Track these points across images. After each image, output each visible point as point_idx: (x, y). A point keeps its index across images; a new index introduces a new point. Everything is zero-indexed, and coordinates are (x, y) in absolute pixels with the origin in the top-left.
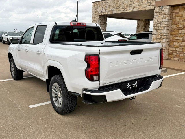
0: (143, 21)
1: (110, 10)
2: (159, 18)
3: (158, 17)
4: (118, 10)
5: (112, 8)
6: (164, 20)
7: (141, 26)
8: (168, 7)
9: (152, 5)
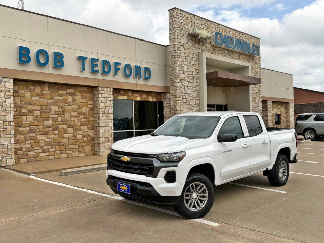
6: (7, 101)
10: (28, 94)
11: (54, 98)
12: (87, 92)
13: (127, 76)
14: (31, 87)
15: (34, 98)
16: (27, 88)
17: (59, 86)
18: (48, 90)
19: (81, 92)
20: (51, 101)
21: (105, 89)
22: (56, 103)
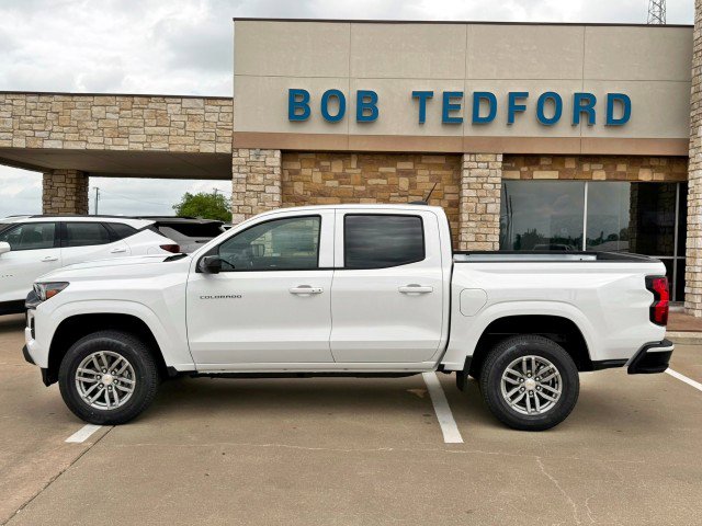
0: (72, 176)
1: (28, 133)
2: (251, 181)
3: (247, 178)
4: (70, 137)
5: (36, 127)
6: (269, 189)
7: (61, 193)
8: (278, 154)
9: (220, 139)
10: (317, 177)
11: (370, 182)
12: (443, 167)
13: (545, 123)
14: (323, 163)
15: (329, 183)
16: (317, 164)
17: (381, 158)
18: (358, 167)
19: (429, 167)
20: (363, 188)
21: (479, 157)
22: (372, 191)
